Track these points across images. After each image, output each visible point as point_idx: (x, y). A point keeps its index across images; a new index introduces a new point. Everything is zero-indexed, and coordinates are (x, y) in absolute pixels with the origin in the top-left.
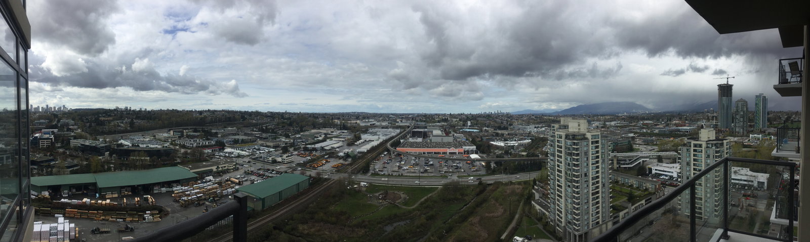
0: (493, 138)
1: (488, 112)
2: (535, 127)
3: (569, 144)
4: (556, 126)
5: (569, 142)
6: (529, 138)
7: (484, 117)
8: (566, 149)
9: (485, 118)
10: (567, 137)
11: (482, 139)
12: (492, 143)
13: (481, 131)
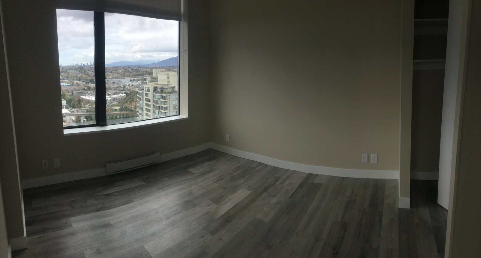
0: (85, 92)
1: (80, 64)
2: (131, 81)
3: (157, 97)
4: (149, 78)
5: (157, 95)
6: (123, 92)
7: (75, 69)
8: (154, 102)
9: (77, 70)
10: (155, 90)
11: (73, 94)
12: (83, 97)
13: (73, 85)
